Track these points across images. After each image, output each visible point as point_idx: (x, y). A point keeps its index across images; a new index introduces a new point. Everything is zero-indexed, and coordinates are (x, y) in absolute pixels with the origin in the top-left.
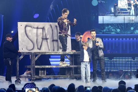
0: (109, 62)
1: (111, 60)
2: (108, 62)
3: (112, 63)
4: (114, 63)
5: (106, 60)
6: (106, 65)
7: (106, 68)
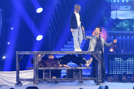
0: (123, 63)
1: (125, 61)
2: (121, 63)
3: (127, 65)
5: (120, 61)
6: (120, 67)
7: (120, 70)
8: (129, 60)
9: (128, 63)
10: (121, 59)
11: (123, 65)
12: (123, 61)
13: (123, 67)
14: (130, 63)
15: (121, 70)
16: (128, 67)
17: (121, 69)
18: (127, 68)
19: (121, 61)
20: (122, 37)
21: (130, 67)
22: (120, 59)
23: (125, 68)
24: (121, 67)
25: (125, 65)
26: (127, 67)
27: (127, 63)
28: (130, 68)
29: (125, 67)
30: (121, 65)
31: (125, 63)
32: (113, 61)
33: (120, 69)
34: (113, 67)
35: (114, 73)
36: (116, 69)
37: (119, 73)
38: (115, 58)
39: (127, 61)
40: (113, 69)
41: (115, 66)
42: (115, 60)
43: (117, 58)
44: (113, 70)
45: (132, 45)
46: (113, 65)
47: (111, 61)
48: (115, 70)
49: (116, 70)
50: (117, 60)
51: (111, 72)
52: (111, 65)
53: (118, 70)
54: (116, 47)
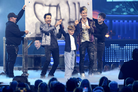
0: (120, 50)
1: (122, 48)
2: (118, 50)
3: (124, 52)
4: (126, 52)
5: (116, 48)
6: (116, 54)
7: (116, 58)
8: (127, 47)
9: (126, 50)
10: (118, 46)
11: (120, 52)
12: (120, 48)
13: (120, 54)
14: (128, 50)
15: (118, 58)
16: (126, 54)
17: (118, 56)
18: (124, 56)
19: (118, 48)
20: (119, 21)
21: (128, 54)
22: (116, 46)
23: (122, 56)
24: (118, 54)
25: (122, 52)
26: (124, 54)
27: (124, 50)
28: (128, 56)
29: (122, 54)
30: (118, 52)
31: (122, 50)
32: (109, 48)
33: (116, 56)
34: (109, 54)
35: (110, 61)
36: (112, 56)
37: (115, 61)
38: (111, 45)
39: (124, 48)
40: (109, 56)
41: (111, 53)
42: (111, 47)
43: (113, 45)
44: (109, 58)
45: (130, 30)
46: (109, 52)
47: (107, 48)
48: (110, 58)
49: (112, 58)
50: (113, 47)
51: (107, 60)
52: (107, 52)
53: (114, 58)
54: (112, 32)
